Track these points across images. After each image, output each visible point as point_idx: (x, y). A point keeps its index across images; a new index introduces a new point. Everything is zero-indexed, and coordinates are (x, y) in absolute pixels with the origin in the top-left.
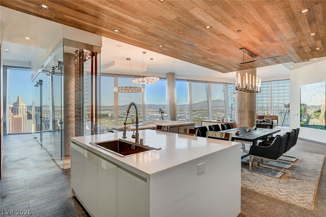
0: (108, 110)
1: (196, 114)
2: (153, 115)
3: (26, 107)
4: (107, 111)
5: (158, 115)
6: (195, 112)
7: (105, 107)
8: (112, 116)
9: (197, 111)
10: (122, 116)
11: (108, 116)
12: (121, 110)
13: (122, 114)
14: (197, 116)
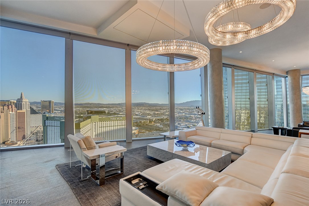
0: (105, 107)
1: (184, 112)
2: (146, 112)
3: (29, 103)
4: (105, 109)
5: (150, 112)
6: (182, 110)
7: (103, 104)
8: (108, 113)
9: (184, 110)
10: (117, 112)
11: (105, 112)
12: (117, 107)
13: (117, 111)
14: (184, 114)
